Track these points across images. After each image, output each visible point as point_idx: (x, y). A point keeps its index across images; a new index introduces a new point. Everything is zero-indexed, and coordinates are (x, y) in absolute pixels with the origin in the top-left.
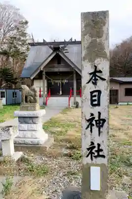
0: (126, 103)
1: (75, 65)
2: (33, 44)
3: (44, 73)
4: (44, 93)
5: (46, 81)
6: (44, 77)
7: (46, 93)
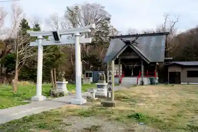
0: (187, 83)
1: (141, 54)
2: (113, 37)
3: (120, 60)
4: (119, 74)
5: (121, 66)
6: (119, 62)
7: (121, 74)
